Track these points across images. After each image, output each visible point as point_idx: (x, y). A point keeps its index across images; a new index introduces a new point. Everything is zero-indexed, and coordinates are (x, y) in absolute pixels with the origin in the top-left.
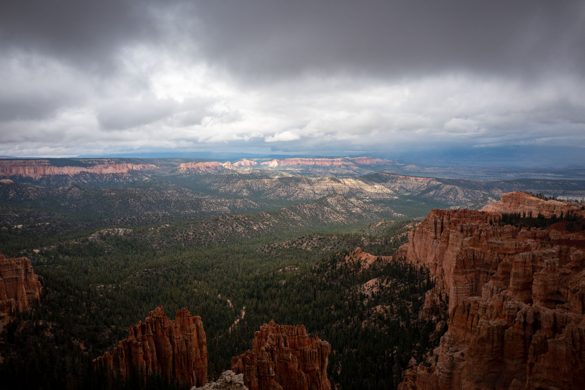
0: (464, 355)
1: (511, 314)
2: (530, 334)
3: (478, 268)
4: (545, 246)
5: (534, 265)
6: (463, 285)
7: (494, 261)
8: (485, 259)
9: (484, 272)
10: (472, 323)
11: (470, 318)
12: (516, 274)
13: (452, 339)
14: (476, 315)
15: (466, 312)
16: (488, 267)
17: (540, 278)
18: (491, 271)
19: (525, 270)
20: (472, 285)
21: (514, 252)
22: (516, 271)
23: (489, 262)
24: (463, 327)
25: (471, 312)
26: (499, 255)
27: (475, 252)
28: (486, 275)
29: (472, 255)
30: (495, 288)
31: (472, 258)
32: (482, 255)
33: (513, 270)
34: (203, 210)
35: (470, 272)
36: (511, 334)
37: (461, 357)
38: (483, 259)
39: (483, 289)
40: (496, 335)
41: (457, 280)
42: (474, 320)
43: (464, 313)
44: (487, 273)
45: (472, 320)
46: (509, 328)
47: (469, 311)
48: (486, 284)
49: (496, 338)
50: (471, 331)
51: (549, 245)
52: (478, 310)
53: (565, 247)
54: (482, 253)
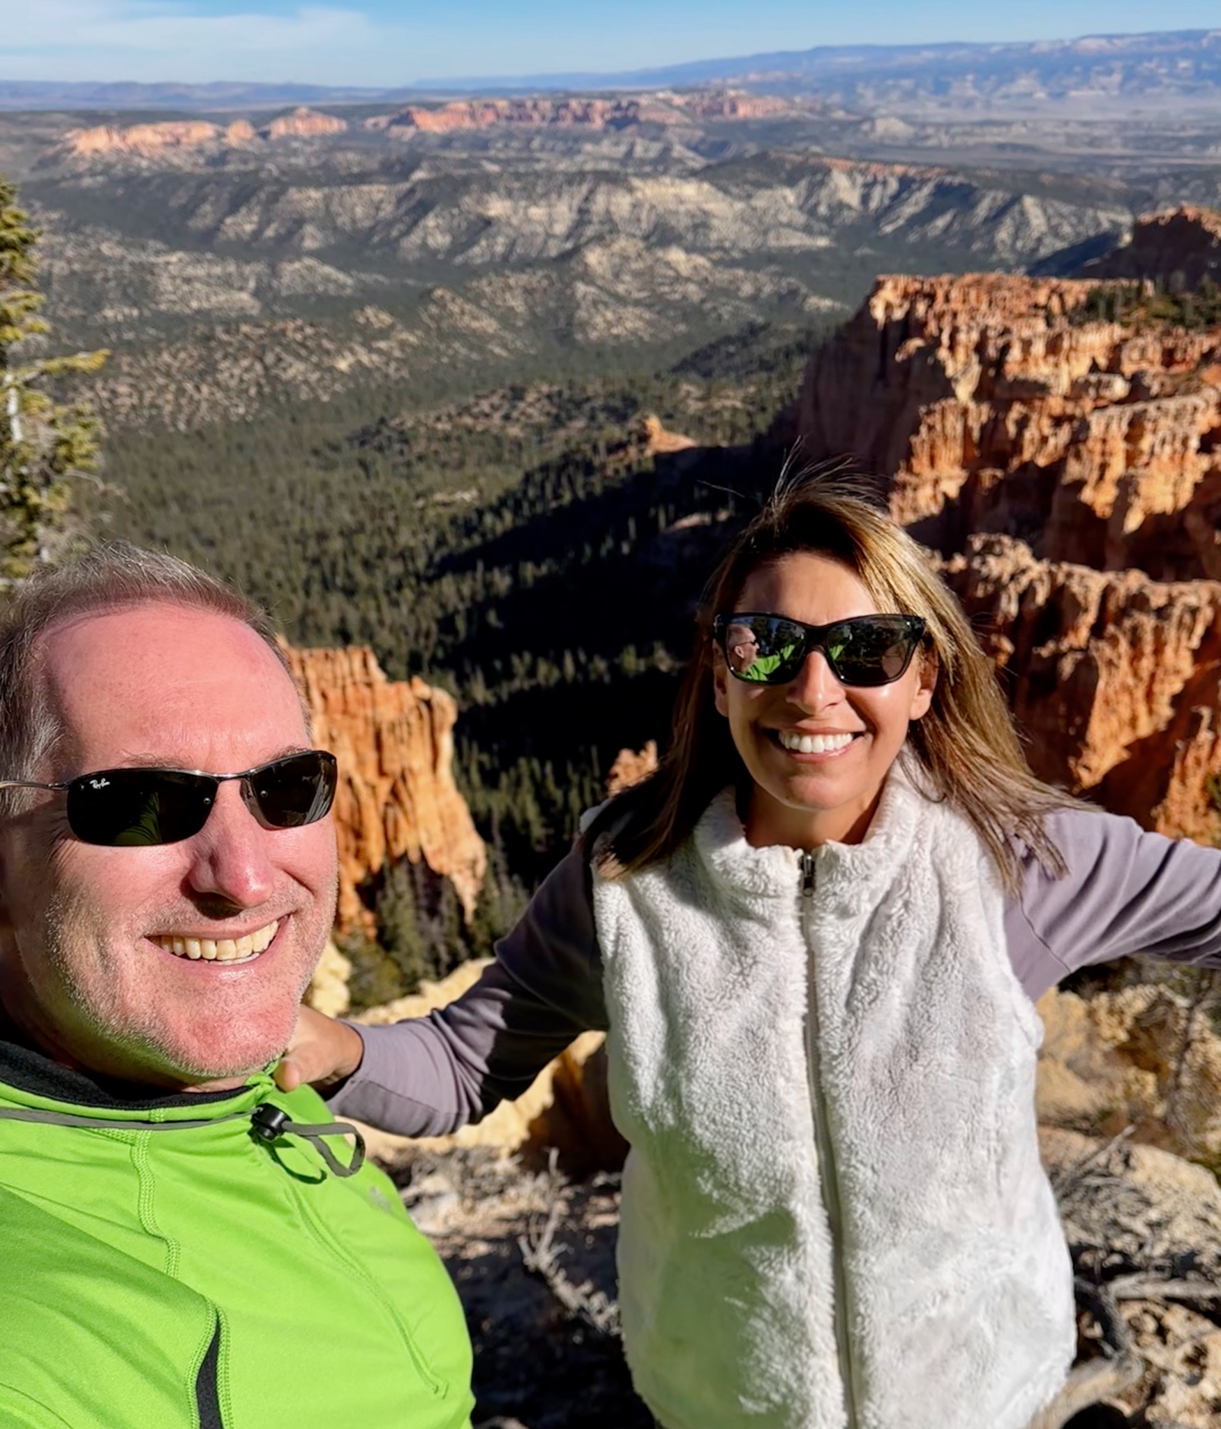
34: (163, 307)
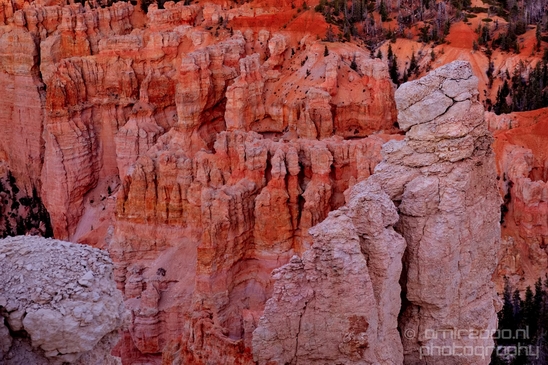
0: (165, 272)
1: (259, 165)
2: (297, 193)
3: (94, 100)
4: (217, 35)
5: (215, 72)
6: (73, 141)
7: (127, 79)
8: (107, 77)
9: (109, 105)
10: (167, 204)
11: (162, 195)
12: (187, 95)
13: (129, 249)
14: (175, 187)
15: (152, 186)
16: (116, 93)
17: (238, 96)
18: (124, 100)
19: (201, 85)
20: (90, 139)
21: (161, 54)
22: (187, 90)
23: (117, 84)
24: (149, 219)
25: (162, 184)
26: (135, 64)
27: (85, 66)
28: (113, 110)
29: (79, 74)
30: (143, 134)
31: (82, 80)
32: (101, 71)
33: (181, 89)
35: (83, 111)
36: (267, 203)
37: (161, 278)
38: (103, 80)
39: (117, 140)
40: (240, 211)
41: (60, 132)
42: (172, 197)
43: (147, 187)
44: (117, 106)
45: (168, 199)
46: (262, 192)
47: (156, 181)
48: (123, 129)
49: (241, 218)
50: (167, 222)
51: (223, 32)
52: (176, 176)
53: (249, 32)
54: (99, 67)
